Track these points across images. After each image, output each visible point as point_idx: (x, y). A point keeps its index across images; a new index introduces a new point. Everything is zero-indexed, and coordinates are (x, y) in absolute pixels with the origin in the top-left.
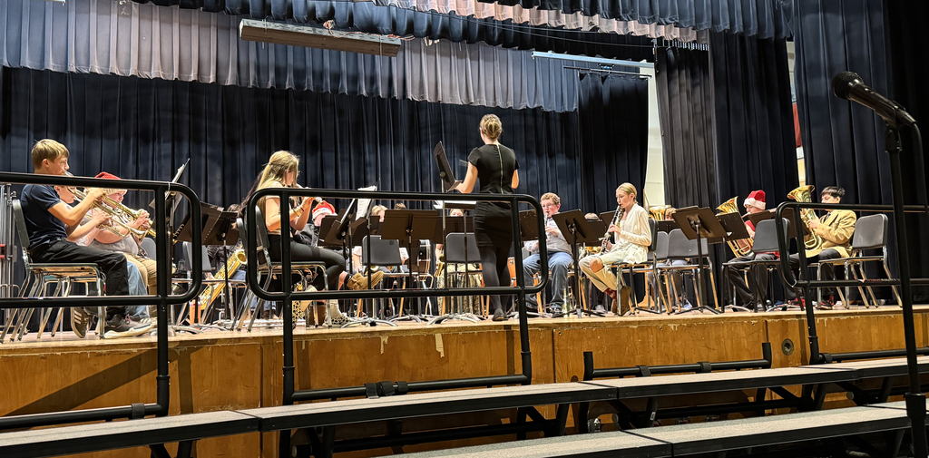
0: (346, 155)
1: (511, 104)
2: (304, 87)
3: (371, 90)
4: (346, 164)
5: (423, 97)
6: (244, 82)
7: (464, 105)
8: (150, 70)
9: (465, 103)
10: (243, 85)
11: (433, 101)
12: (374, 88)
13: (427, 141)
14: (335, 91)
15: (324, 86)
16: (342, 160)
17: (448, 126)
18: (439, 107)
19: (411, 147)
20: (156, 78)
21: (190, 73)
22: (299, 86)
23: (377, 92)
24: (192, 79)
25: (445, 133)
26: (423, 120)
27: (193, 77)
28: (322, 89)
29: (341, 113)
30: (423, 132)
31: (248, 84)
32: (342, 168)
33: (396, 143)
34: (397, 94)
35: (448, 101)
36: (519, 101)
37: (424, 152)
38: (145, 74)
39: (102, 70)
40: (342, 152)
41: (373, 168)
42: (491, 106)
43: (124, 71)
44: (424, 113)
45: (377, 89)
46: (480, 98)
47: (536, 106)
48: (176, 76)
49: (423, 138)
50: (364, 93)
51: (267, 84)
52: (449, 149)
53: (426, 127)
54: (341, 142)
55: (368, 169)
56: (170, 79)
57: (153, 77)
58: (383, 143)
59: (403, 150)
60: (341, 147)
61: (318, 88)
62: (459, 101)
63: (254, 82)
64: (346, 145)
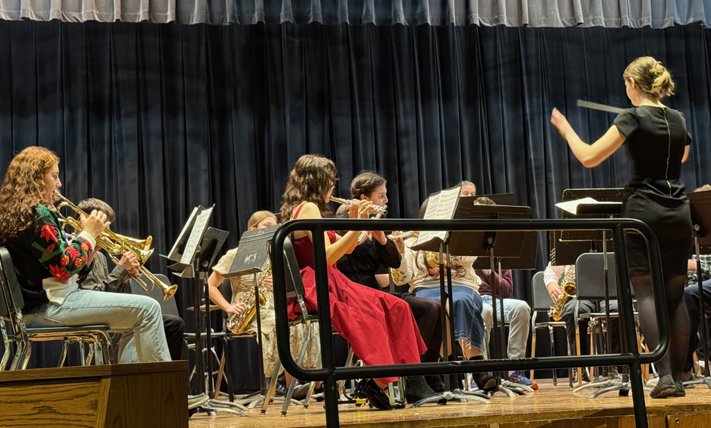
0: (369, 121)
1: (647, 21)
2: (308, 19)
3: (413, 14)
4: (370, 134)
5: (497, 20)
6: (217, 17)
7: (568, 28)
8: (80, 10)
9: (569, 25)
10: (216, 22)
11: (515, 25)
12: (419, 10)
13: (497, 88)
14: (357, 21)
15: (339, 15)
16: (364, 127)
17: (533, 62)
18: (521, 34)
19: (471, 101)
20: (88, 21)
21: (138, 9)
22: (300, 17)
23: (423, 17)
24: (141, 19)
25: (528, 73)
26: (490, 55)
27: (142, 16)
28: (336, 19)
29: (359, 52)
30: (491, 74)
31: (223, 19)
32: (365, 142)
33: (447, 97)
34: (455, 17)
35: (540, 23)
36: (661, 14)
37: (493, 107)
38: (73, 16)
39: (10, 14)
40: (363, 116)
41: (413, 139)
42: (614, 25)
43: (41, 13)
44: (491, 44)
45: (423, 12)
46: (594, 14)
47: (691, 20)
48: (116, 15)
49: (492, 85)
50: (403, 20)
51: (251, 18)
52: (535, 100)
53: (496, 67)
54: (362, 101)
55: (404, 141)
56: (109, 20)
57: (84, 19)
58: (427, 98)
59: (459, 107)
60: (363, 108)
61: (330, 18)
62: (559, 20)
63: (233, 17)
64: (369, 105)
